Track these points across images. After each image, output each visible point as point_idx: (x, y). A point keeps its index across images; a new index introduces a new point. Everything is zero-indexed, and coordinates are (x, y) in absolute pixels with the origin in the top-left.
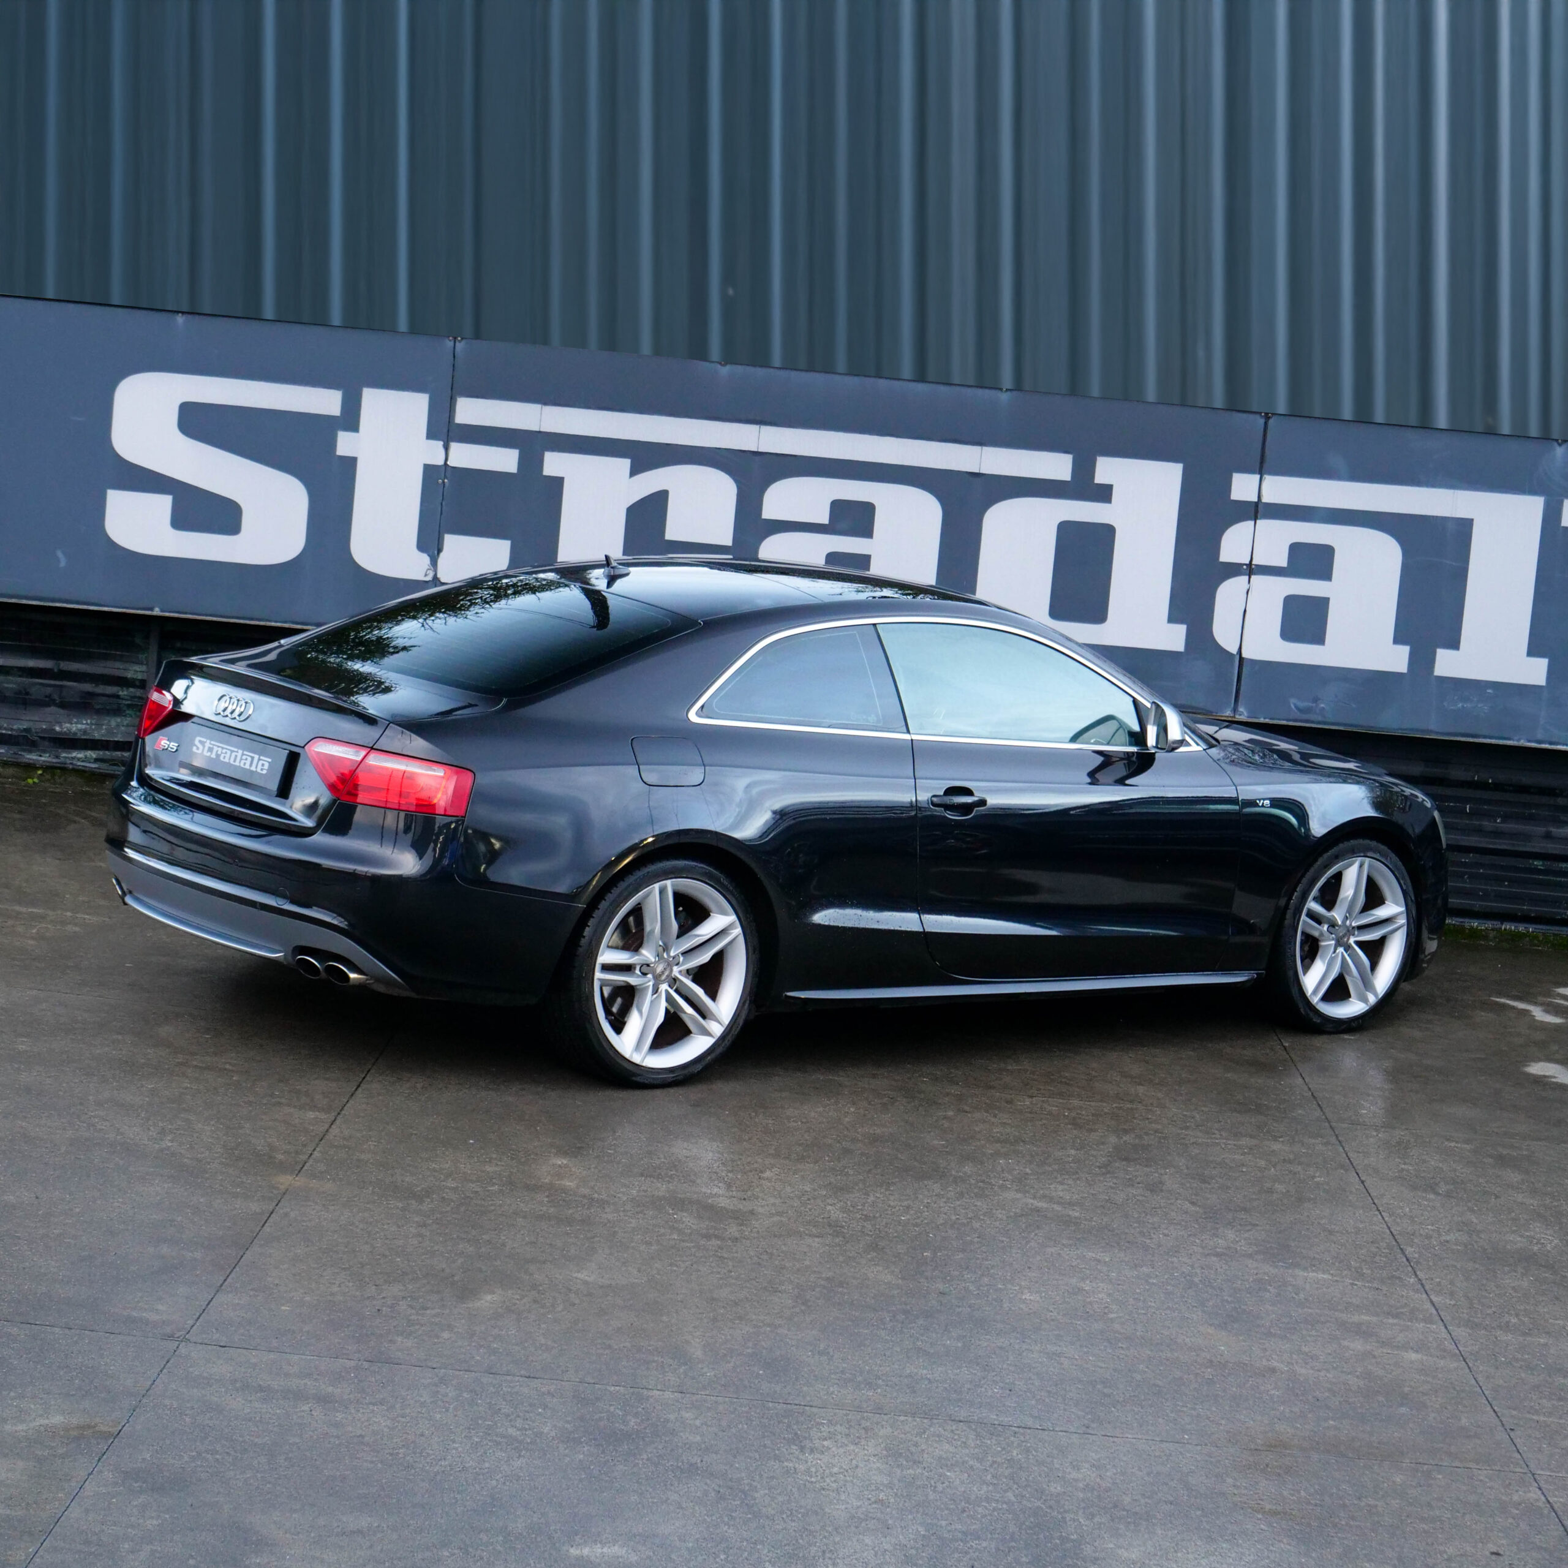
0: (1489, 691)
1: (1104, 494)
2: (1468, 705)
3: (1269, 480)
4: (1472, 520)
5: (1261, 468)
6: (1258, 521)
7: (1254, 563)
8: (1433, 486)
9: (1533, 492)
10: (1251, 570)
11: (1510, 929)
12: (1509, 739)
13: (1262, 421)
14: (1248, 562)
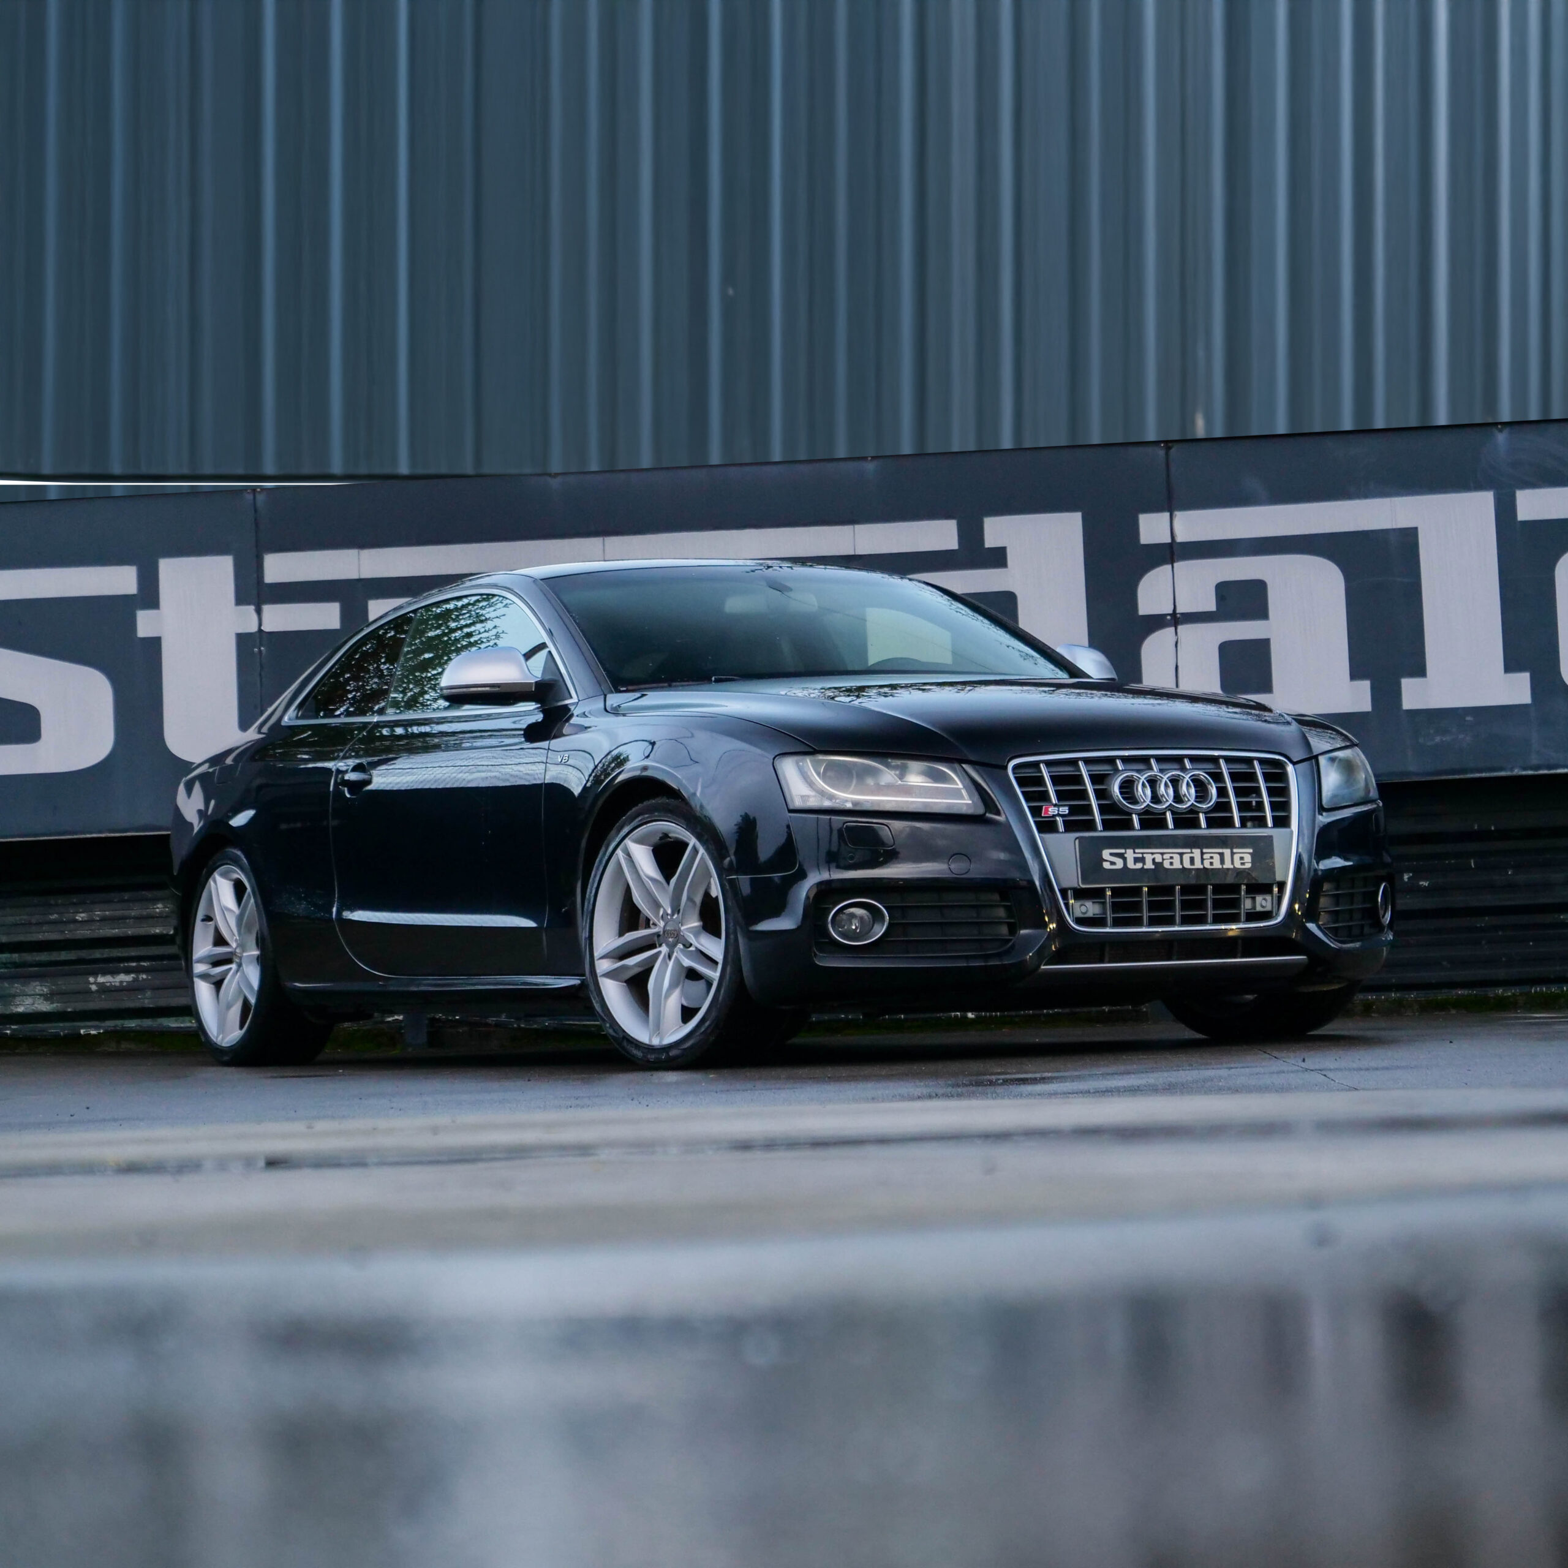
0: (1469, 718)
1: (998, 558)
2: (1447, 738)
3: (1179, 515)
4: (1416, 528)
5: (1169, 503)
6: (1175, 565)
7: (1179, 610)
8: (1366, 496)
9: (1479, 487)
10: (1176, 619)
11: (1541, 990)
12: (1501, 769)
13: (1161, 453)
14: (1171, 612)
